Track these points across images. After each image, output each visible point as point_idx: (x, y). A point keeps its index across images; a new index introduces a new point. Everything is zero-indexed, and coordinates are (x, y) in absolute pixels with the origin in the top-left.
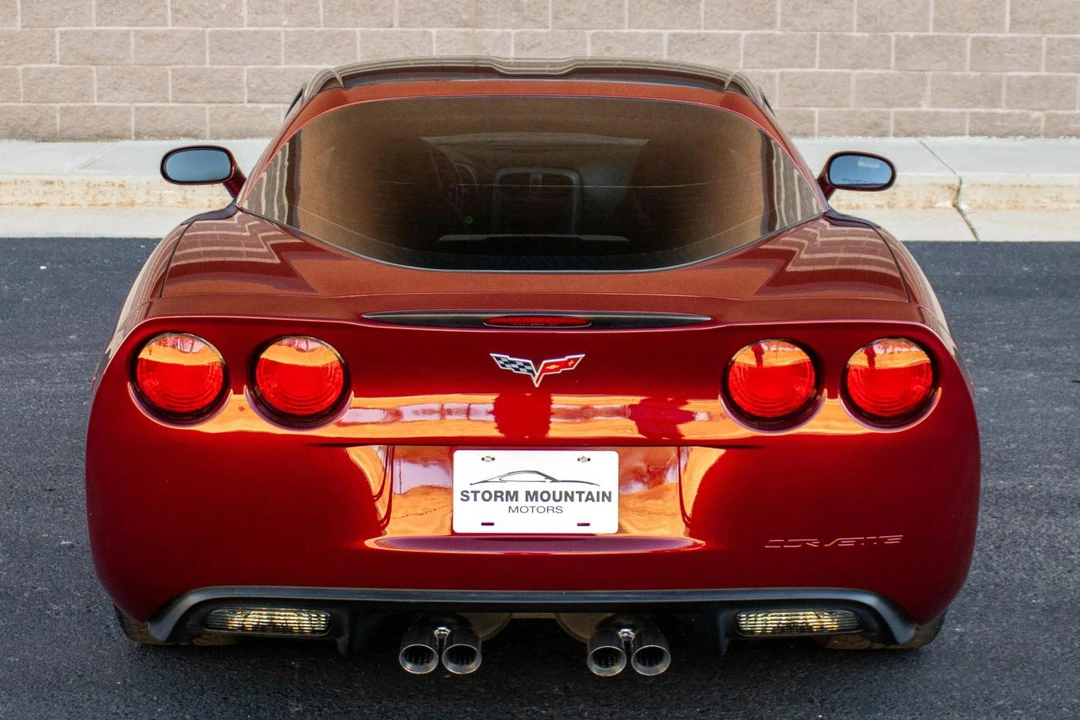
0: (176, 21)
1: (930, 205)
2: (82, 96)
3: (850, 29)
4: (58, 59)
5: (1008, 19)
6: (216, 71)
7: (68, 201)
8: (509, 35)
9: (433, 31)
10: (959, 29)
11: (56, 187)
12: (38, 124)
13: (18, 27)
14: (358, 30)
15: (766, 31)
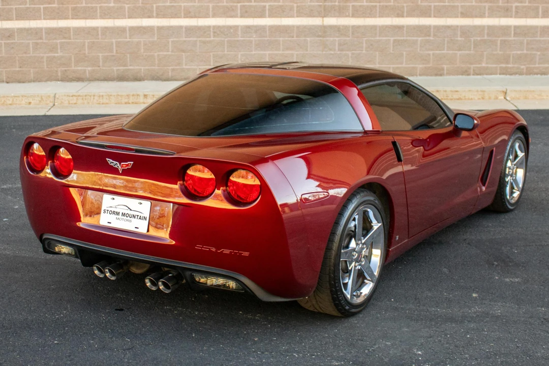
0: (214, 36)
1: (497, 98)
2: (179, 64)
3: (457, 37)
4: (170, 50)
5: (513, 32)
6: (229, 54)
8: (335, 40)
9: (308, 39)
10: (496, 36)
12: (162, 75)
13: (156, 39)
14: (281, 39)
15: (428, 38)
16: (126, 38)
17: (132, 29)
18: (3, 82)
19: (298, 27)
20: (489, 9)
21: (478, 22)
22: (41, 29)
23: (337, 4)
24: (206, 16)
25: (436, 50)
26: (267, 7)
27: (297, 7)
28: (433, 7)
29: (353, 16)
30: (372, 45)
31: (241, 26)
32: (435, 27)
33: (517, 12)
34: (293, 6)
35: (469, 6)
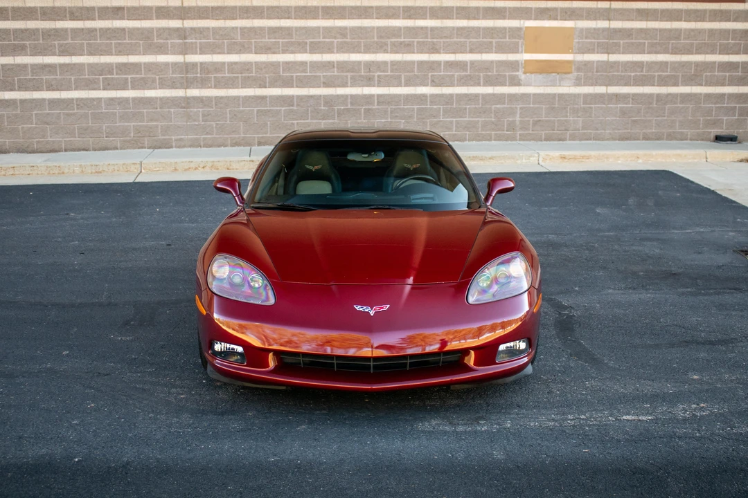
0: (78, 109)
2: (44, 136)
3: (321, 107)
4: (34, 123)
5: (376, 101)
6: (93, 126)
7: (40, 173)
8: (199, 111)
9: (172, 110)
10: (359, 105)
11: (35, 168)
12: (28, 147)
13: (19, 112)
14: (145, 111)
15: (291, 108)
19: (161, 99)
20: (351, 78)
21: (341, 91)
23: (199, 75)
24: (69, 89)
26: (129, 79)
27: (159, 79)
28: (295, 77)
29: (216, 87)
30: (235, 115)
31: (105, 99)
32: (298, 96)
33: (379, 81)
34: (155, 78)
35: (331, 76)
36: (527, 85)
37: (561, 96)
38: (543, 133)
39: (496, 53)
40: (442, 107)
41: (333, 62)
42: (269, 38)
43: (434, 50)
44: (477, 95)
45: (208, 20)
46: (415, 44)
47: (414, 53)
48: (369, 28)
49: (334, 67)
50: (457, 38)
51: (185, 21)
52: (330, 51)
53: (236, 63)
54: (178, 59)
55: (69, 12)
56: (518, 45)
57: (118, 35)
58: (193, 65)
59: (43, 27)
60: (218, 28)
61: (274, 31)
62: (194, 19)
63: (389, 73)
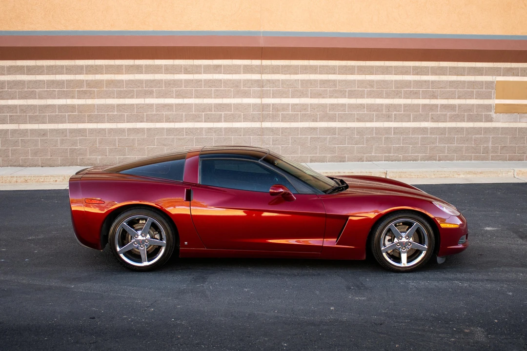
0: (186, 135)
3: (354, 135)
5: (393, 132)
8: (270, 138)
9: (251, 137)
10: (381, 135)
13: (146, 137)
14: (233, 137)
15: (334, 136)
16: (125, 136)
17: (129, 129)
18: (39, 166)
19: (244, 129)
20: (376, 116)
21: (368, 125)
22: (66, 130)
23: (271, 113)
24: (181, 121)
25: (340, 144)
26: (223, 115)
27: (244, 115)
28: (337, 115)
29: (282, 121)
30: (295, 141)
31: (205, 128)
32: (339, 128)
33: (395, 118)
34: (240, 115)
35: (362, 114)
36: (497, 122)
37: (521, 129)
38: (508, 155)
39: (476, 99)
40: (438, 136)
41: (364, 104)
42: (320, 88)
43: (434, 97)
44: (462, 128)
45: (279, 75)
46: (421, 92)
47: (420, 99)
48: (389, 81)
49: (364, 107)
50: (449, 88)
51: (263, 75)
52: (362, 97)
53: (297, 105)
54: (257, 101)
55: (184, 68)
56: (491, 94)
57: (216, 84)
58: (267, 105)
59: (165, 78)
60: (285, 80)
61: (323, 82)
62: (269, 73)
63: (402, 113)
